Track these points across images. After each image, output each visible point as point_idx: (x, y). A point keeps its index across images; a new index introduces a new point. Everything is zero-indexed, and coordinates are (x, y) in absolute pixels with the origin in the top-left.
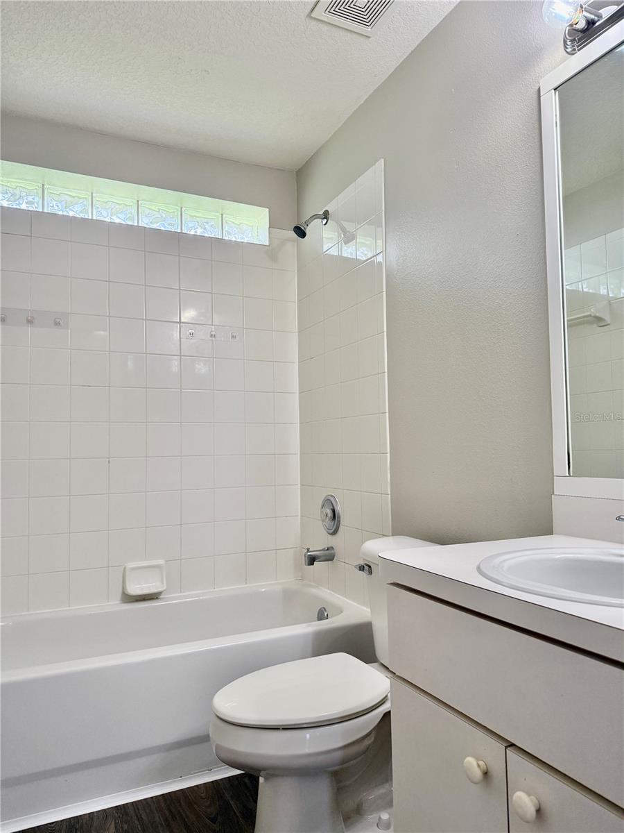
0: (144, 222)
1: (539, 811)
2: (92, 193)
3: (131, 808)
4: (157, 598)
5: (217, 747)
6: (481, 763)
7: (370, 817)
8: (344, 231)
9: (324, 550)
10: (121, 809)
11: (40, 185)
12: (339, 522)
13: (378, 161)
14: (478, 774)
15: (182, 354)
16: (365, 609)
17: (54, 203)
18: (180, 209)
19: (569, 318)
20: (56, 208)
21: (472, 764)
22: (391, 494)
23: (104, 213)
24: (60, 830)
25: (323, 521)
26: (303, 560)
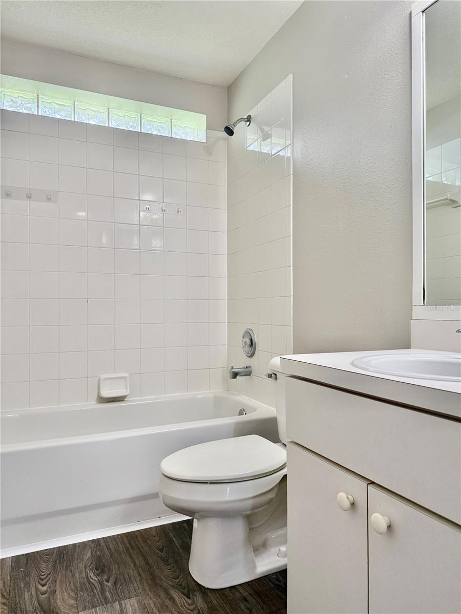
0: (113, 125)
1: (389, 527)
2: (74, 102)
3: (102, 541)
4: (123, 400)
5: (164, 496)
6: (350, 497)
7: (272, 550)
8: (262, 130)
9: (243, 368)
10: (95, 542)
11: (36, 95)
12: (255, 348)
13: (287, 76)
14: (347, 504)
15: (141, 224)
16: (272, 408)
17: (47, 110)
18: (139, 116)
19: (428, 202)
20: (48, 113)
21: (343, 498)
22: (293, 326)
23: (83, 118)
24: (52, 554)
25: (243, 347)
26: (229, 375)
